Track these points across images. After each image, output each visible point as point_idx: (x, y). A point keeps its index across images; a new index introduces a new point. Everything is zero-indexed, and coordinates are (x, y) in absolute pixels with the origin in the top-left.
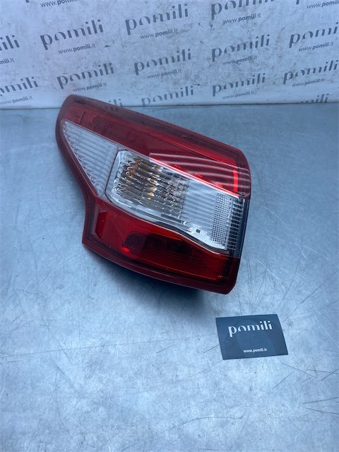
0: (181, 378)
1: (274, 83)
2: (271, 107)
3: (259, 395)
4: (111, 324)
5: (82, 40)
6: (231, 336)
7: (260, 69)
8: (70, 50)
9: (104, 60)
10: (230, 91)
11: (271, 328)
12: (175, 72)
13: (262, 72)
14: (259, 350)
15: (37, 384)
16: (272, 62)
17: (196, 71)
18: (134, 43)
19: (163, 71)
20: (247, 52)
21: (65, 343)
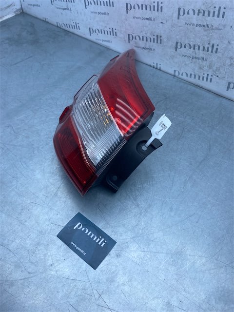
3: (52, 273)
5: (148, 14)
6: (75, 228)
8: (139, 18)
9: (158, 32)
11: (102, 246)
12: (202, 59)
14: (80, 250)
17: (219, 64)
18: (180, 26)
19: (194, 55)
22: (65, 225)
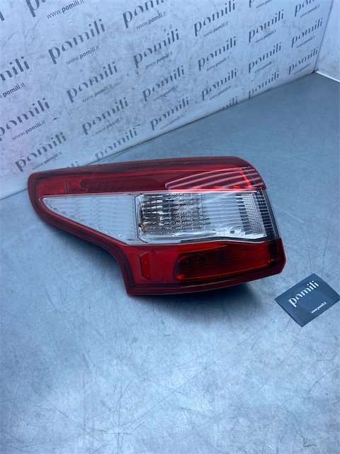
0: (282, 358)
1: (196, 102)
2: (200, 122)
4: (198, 347)
5: (32, 121)
6: (295, 306)
7: (183, 94)
8: (22, 134)
9: (55, 131)
10: (165, 121)
11: (318, 285)
12: (117, 121)
13: (185, 97)
14: (321, 306)
15: (174, 432)
16: (190, 86)
17: (135, 114)
18: (78, 108)
19: (107, 123)
20: (170, 85)
22: (289, 317)
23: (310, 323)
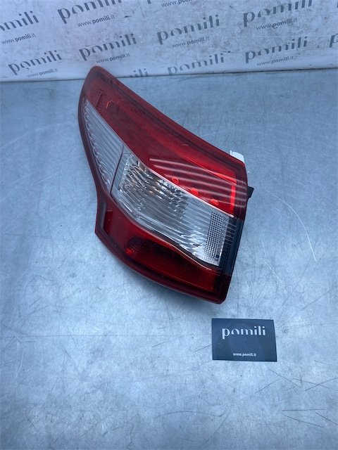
0: (171, 372)
1: (318, 47)
2: (314, 73)
4: (114, 315)
5: (100, 12)
6: (224, 338)
7: (302, 32)
9: (125, 31)
10: (265, 57)
11: (264, 334)
12: (202, 40)
13: (303, 36)
14: (248, 355)
16: (315, 24)
17: (226, 37)
18: (155, 12)
19: (189, 40)
20: (285, 15)
21: (73, 330)
22: (210, 343)
23: (224, 362)
